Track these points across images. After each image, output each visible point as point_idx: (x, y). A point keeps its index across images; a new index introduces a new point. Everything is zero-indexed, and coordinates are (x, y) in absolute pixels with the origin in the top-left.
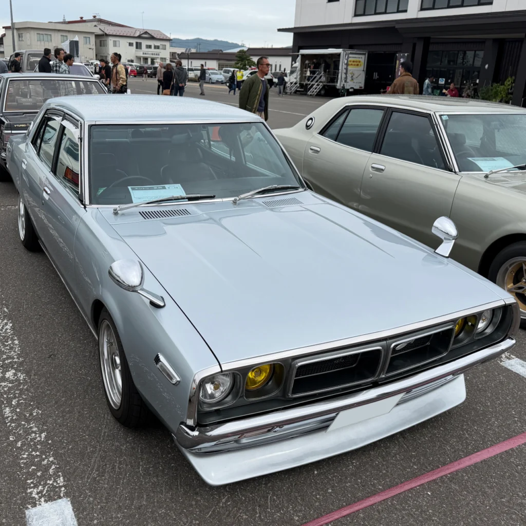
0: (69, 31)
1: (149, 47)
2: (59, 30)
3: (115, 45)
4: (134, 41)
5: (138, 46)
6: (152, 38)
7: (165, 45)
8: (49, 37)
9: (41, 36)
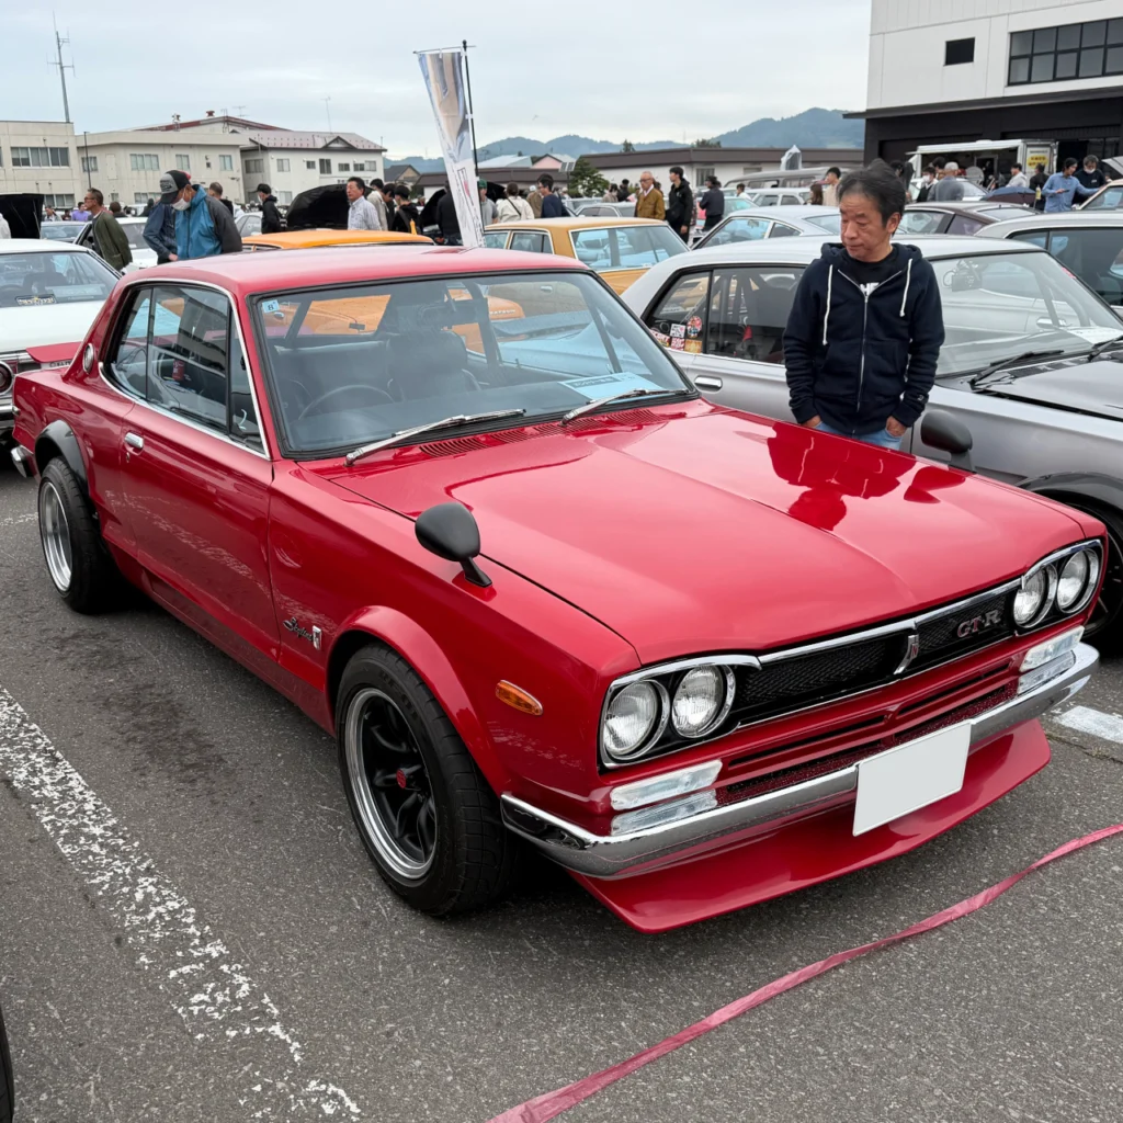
0: (191, 146)
1: (345, 167)
2: (172, 146)
3: (281, 169)
4: (316, 158)
5: (325, 167)
6: (350, 149)
7: (375, 162)
8: (154, 160)
9: (139, 159)
